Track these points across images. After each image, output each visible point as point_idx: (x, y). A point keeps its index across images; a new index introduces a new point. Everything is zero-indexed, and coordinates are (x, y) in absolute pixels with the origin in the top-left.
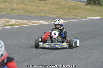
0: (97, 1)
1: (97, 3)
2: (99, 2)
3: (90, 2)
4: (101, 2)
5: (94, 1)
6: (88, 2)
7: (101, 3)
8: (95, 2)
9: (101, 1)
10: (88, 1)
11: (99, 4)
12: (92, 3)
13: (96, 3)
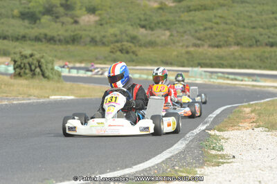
0: (38, 70)
1: (39, 74)
2: (41, 70)
3: (22, 71)
4: (46, 71)
5: (31, 70)
6: (17, 73)
7: (48, 73)
8: (34, 70)
9: (47, 69)
10: (18, 70)
11: (43, 75)
12: (25, 73)
13: (37, 73)
